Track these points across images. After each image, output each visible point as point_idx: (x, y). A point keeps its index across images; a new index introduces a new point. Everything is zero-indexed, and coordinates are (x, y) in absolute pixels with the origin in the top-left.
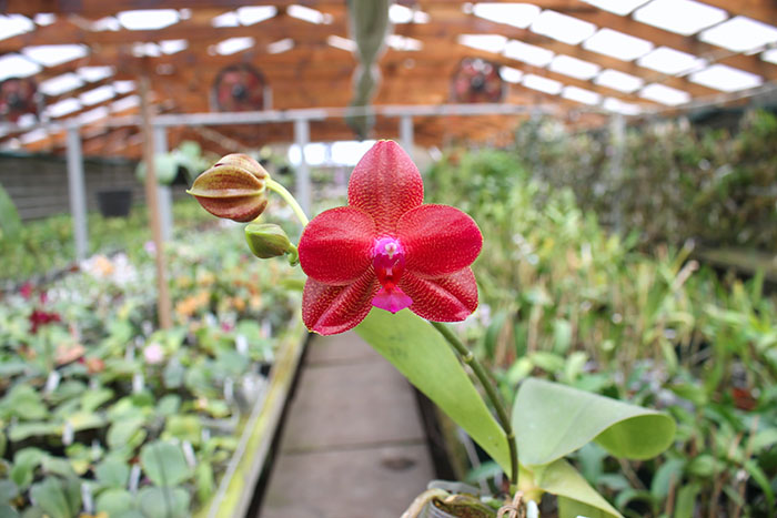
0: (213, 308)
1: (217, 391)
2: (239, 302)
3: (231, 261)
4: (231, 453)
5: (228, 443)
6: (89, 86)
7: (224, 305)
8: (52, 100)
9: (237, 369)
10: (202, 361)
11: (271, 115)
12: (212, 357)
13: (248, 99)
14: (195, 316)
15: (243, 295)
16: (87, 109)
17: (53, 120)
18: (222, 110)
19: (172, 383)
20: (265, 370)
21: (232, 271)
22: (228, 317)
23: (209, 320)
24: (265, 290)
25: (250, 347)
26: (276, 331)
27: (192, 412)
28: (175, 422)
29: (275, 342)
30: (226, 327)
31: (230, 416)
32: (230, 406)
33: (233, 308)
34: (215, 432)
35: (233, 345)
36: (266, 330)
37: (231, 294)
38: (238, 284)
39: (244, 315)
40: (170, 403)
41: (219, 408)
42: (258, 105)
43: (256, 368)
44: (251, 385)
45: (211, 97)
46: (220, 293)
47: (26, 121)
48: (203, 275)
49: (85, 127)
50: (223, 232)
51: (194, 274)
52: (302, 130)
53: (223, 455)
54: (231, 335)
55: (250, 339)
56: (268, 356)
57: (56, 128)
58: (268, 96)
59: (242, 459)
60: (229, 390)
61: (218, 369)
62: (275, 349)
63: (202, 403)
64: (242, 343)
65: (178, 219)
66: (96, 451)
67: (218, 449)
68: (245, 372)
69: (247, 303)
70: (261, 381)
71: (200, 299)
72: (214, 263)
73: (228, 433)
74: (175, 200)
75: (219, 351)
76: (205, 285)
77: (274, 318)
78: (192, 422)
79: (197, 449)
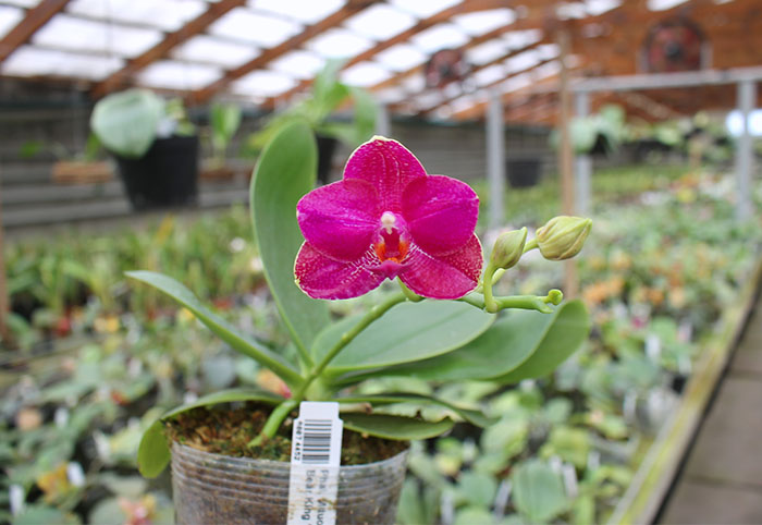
0: (625, 296)
1: (616, 401)
2: (657, 293)
3: (651, 242)
4: (622, 490)
5: (620, 475)
6: (514, 53)
7: (638, 294)
8: (476, 68)
9: (644, 378)
10: (603, 361)
11: (710, 76)
12: (615, 358)
13: (684, 59)
14: (605, 303)
15: (661, 284)
16: (512, 75)
17: (480, 88)
18: (652, 70)
19: (566, 383)
20: (678, 384)
21: (651, 255)
22: (640, 309)
23: (618, 310)
24: (689, 282)
25: (664, 352)
26: (697, 335)
27: (582, 426)
28: (561, 434)
29: (694, 349)
30: (637, 322)
31: (625, 439)
32: (629, 426)
33: (648, 301)
34: (606, 458)
35: (641, 346)
36: (684, 333)
37: (648, 283)
38: (657, 273)
39: (659, 311)
40: (559, 409)
41: (615, 427)
42: (694, 64)
43: (667, 379)
44: (659, 402)
45: (640, 57)
46: (634, 280)
47: (452, 89)
48: (619, 257)
49: (507, 96)
50: (646, 209)
51: (607, 255)
52: (747, 94)
53: (610, 490)
54: (641, 333)
55: (666, 341)
56: (684, 366)
57: (483, 96)
58: (707, 53)
59: (636, 498)
60: (630, 404)
61: (622, 375)
62: (694, 359)
63: (597, 417)
64: (654, 346)
65: (597, 192)
66: (468, 451)
67: (607, 481)
68: (653, 384)
69: (665, 295)
70: (671, 399)
71: (612, 286)
72: (631, 243)
73: (622, 462)
74: (595, 170)
75: (626, 353)
76: (617, 270)
77: (697, 317)
78: (580, 438)
79: (581, 475)
